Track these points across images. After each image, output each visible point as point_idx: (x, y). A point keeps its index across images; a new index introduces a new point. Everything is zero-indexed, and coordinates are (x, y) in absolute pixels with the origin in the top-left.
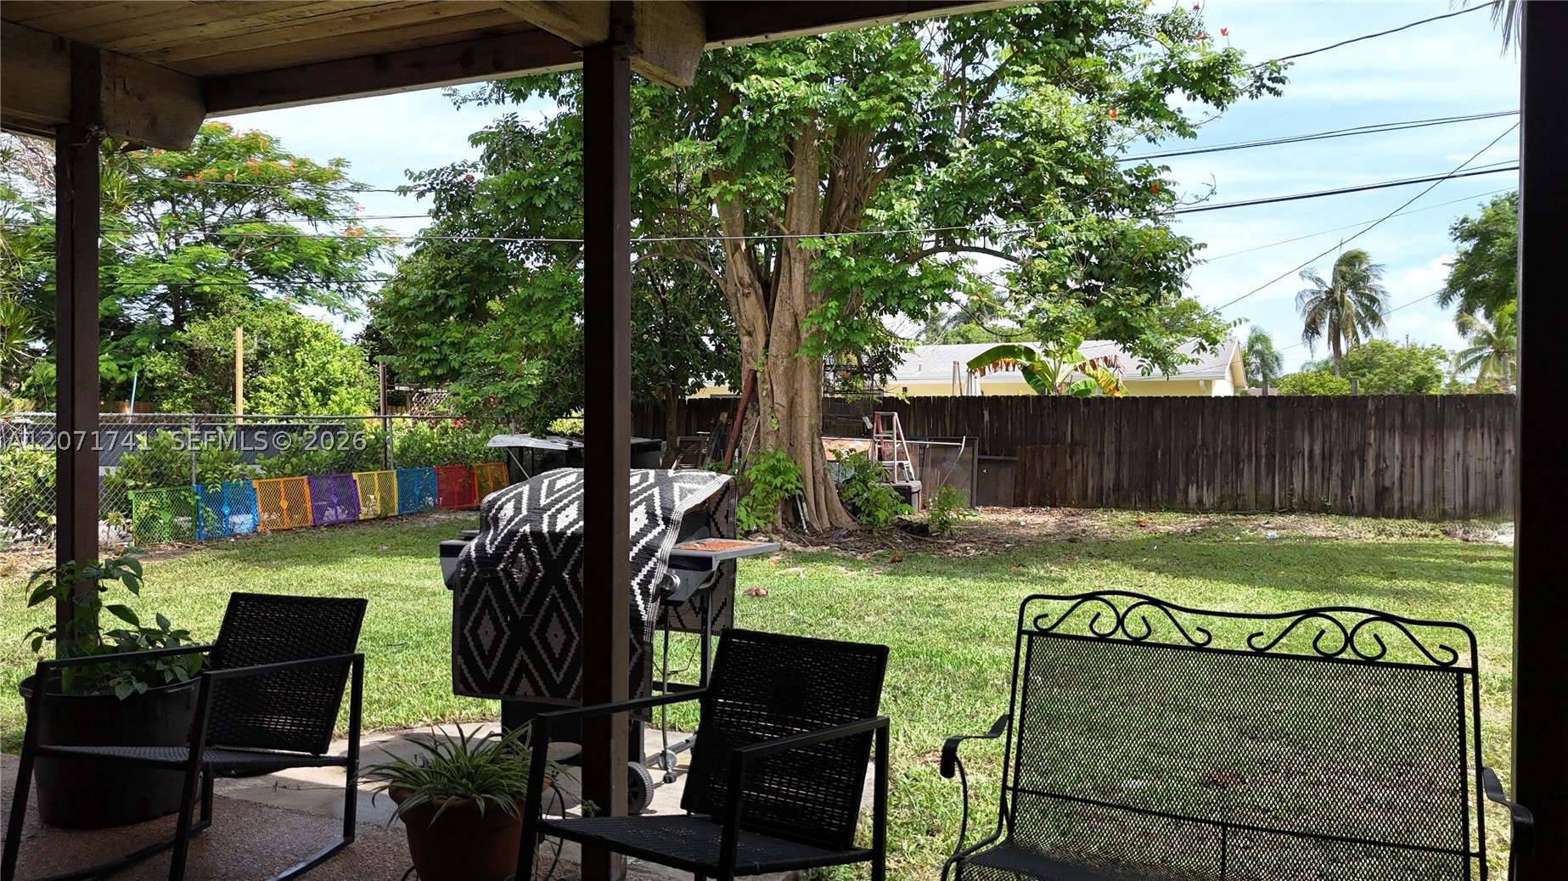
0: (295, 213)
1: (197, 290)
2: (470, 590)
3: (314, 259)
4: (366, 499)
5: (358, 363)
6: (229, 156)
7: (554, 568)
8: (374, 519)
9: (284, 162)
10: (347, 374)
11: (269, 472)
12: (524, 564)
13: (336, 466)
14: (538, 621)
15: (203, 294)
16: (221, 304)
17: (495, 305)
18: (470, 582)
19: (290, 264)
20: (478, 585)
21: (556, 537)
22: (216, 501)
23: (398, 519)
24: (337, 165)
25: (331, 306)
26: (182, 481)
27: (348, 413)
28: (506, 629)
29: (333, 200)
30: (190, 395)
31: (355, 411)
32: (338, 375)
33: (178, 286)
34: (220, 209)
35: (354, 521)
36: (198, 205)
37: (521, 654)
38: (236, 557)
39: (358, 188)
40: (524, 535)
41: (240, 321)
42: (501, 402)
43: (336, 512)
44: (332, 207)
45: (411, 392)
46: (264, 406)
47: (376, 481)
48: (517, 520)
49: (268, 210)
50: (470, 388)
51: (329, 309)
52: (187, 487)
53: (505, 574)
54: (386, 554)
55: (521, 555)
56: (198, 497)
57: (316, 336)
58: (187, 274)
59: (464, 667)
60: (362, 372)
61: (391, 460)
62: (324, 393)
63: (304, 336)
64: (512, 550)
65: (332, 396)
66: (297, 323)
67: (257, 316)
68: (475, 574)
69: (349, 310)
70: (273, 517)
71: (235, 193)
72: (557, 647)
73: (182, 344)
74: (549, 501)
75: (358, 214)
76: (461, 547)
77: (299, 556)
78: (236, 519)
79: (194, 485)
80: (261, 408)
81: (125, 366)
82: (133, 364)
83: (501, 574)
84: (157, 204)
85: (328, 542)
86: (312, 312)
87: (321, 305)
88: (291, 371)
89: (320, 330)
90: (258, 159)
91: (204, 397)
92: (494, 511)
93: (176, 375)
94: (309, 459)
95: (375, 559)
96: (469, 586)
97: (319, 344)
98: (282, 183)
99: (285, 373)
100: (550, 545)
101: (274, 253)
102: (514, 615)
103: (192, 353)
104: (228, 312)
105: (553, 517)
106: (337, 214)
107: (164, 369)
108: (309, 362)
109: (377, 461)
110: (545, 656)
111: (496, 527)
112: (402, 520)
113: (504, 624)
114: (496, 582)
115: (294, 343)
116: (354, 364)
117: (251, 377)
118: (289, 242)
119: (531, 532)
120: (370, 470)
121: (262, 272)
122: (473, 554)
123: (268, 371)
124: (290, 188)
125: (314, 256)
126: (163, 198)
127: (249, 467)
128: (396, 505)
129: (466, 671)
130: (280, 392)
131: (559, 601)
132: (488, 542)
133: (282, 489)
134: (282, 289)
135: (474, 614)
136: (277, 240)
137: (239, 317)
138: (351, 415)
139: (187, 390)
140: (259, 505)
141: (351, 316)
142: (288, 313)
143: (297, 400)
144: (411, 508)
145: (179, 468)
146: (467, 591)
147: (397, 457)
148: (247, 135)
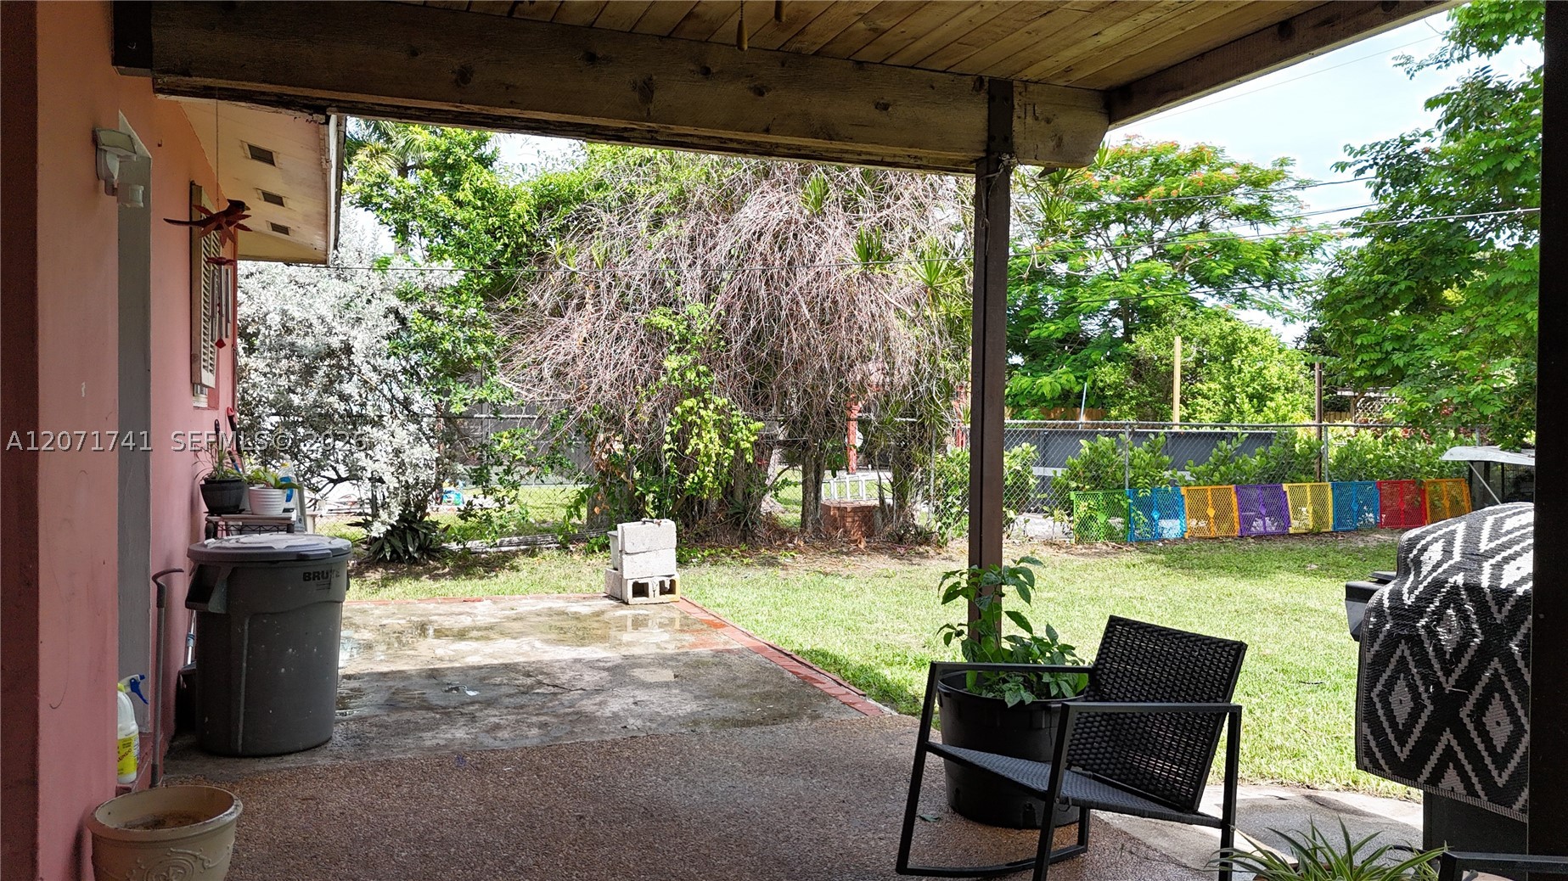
0: (1238, 219)
1: (1143, 304)
2: (1380, 646)
3: (1255, 263)
4: (1297, 512)
5: (1297, 368)
6: (1176, 172)
7: (1496, 636)
8: (1305, 534)
9: (1227, 170)
10: (1284, 379)
11: (1198, 479)
12: (1455, 624)
13: (1266, 476)
14: (1472, 700)
15: (1148, 307)
16: (1164, 315)
17: (1451, 295)
18: (1381, 636)
19: (1230, 271)
20: (1392, 642)
21: (1502, 595)
22: (1146, 506)
23: (1332, 536)
24: (1281, 165)
25: (1270, 309)
26: (1116, 485)
27: (1284, 420)
28: (1427, 702)
29: (1276, 201)
30: (1134, 402)
31: (1292, 418)
32: (1275, 380)
33: (1127, 301)
34: (1167, 223)
35: (1283, 534)
36: (1148, 223)
37: (1447, 737)
38: (1162, 562)
39: (1302, 185)
40: (1455, 587)
41: (1181, 330)
42: (1456, 409)
43: (1264, 523)
44: (1274, 209)
45: (1355, 397)
46: (1201, 412)
47: (1309, 494)
48: (1445, 566)
49: (1211, 219)
50: (1418, 392)
51: (1268, 313)
52: (1121, 491)
53: (1428, 633)
54: (1314, 574)
55: (1450, 612)
56: (1130, 501)
57: (1253, 341)
58: (1134, 290)
59: (1370, 737)
60: (1301, 376)
61: (1325, 473)
62: (1259, 399)
63: (1241, 342)
64: (1437, 604)
65: (1268, 403)
66: (1234, 329)
67: (1197, 325)
68: (1388, 626)
69: (1288, 312)
70: (1200, 524)
71: (1180, 208)
72: (1500, 737)
73: (1129, 355)
74: (1493, 545)
75: (1303, 212)
76: (1373, 591)
77: (1222, 567)
78: (1164, 523)
79: (1127, 489)
80: (1197, 415)
81: (1081, 377)
82: (1087, 375)
83: (1422, 632)
84: (1112, 226)
85: (1253, 554)
86: (1250, 317)
87: (1260, 309)
88: (1228, 378)
89: (1258, 335)
90: (1203, 171)
91: (1148, 403)
92: (1415, 552)
93: (1123, 384)
94: (1238, 467)
95: (1302, 578)
96: (1379, 641)
97: (1255, 349)
98: (1225, 191)
99: (1222, 379)
100: (1492, 603)
101: (1215, 262)
102: (1438, 685)
103: (1138, 363)
104: (1170, 322)
105: (1498, 567)
106: (1279, 215)
107: (1113, 378)
108: (1246, 368)
109: (1310, 472)
110: (1481, 747)
111: (1418, 573)
112: (1337, 537)
113: (1424, 696)
114: (1415, 641)
115: (1231, 350)
116: (1292, 369)
117: (1190, 384)
118: (1229, 249)
119: (1464, 585)
120: (1301, 482)
121: (1203, 281)
122: (1386, 604)
123: (1205, 378)
124: (1232, 195)
125: (1254, 260)
126: (1119, 220)
127: (1179, 473)
128: (1331, 520)
129: (1373, 744)
130: (1217, 398)
131: (1504, 679)
132: (1405, 590)
133: (1210, 497)
134: (1222, 295)
135: (1385, 676)
136: (1218, 248)
137: (1180, 327)
138: (1287, 423)
139: (1132, 398)
140: (1187, 511)
141: (1290, 318)
142: (1227, 320)
143: (1232, 406)
144: (1347, 524)
145: (1114, 473)
146: (1376, 647)
147: (1333, 468)
148: (1193, 149)
